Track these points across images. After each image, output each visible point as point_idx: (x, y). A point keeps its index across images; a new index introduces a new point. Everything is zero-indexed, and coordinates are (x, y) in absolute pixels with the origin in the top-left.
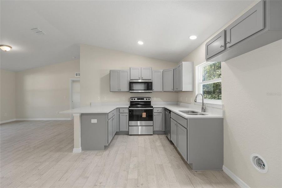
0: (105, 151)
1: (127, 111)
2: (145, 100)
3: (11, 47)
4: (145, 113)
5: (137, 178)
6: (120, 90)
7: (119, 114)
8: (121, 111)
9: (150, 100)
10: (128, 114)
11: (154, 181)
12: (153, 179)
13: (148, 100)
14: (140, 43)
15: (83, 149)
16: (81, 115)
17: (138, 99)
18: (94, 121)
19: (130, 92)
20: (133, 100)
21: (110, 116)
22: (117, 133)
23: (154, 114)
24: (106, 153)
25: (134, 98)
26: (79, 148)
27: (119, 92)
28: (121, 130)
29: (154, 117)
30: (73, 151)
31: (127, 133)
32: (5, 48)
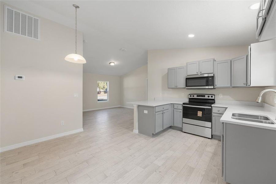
0: (153, 138)
1: (181, 108)
2: (206, 97)
3: (114, 63)
4: (201, 112)
5: (160, 166)
6: (177, 86)
7: (174, 110)
8: (176, 106)
9: (213, 98)
10: (181, 111)
11: (172, 176)
12: (173, 174)
13: (210, 98)
14: (191, 36)
15: (139, 132)
16: (138, 106)
17: (197, 96)
18: (146, 112)
19: (187, 89)
20: (192, 97)
21: (157, 109)
22: (171, 127)
23: (213, 114)
24: (152, 139)
25: (193, 95)
26: (136, 130)
27: (176, 88)
28: (176, 125)
29: (213, 118)
30: (134, 131)
31: (181, 130)
32: (112, 64)
